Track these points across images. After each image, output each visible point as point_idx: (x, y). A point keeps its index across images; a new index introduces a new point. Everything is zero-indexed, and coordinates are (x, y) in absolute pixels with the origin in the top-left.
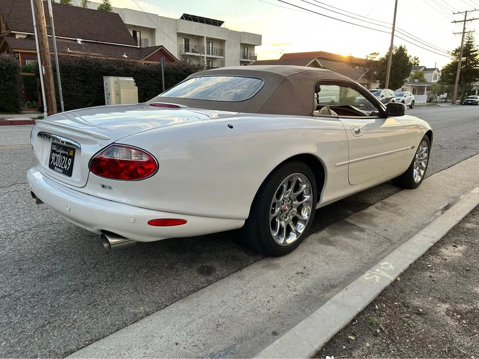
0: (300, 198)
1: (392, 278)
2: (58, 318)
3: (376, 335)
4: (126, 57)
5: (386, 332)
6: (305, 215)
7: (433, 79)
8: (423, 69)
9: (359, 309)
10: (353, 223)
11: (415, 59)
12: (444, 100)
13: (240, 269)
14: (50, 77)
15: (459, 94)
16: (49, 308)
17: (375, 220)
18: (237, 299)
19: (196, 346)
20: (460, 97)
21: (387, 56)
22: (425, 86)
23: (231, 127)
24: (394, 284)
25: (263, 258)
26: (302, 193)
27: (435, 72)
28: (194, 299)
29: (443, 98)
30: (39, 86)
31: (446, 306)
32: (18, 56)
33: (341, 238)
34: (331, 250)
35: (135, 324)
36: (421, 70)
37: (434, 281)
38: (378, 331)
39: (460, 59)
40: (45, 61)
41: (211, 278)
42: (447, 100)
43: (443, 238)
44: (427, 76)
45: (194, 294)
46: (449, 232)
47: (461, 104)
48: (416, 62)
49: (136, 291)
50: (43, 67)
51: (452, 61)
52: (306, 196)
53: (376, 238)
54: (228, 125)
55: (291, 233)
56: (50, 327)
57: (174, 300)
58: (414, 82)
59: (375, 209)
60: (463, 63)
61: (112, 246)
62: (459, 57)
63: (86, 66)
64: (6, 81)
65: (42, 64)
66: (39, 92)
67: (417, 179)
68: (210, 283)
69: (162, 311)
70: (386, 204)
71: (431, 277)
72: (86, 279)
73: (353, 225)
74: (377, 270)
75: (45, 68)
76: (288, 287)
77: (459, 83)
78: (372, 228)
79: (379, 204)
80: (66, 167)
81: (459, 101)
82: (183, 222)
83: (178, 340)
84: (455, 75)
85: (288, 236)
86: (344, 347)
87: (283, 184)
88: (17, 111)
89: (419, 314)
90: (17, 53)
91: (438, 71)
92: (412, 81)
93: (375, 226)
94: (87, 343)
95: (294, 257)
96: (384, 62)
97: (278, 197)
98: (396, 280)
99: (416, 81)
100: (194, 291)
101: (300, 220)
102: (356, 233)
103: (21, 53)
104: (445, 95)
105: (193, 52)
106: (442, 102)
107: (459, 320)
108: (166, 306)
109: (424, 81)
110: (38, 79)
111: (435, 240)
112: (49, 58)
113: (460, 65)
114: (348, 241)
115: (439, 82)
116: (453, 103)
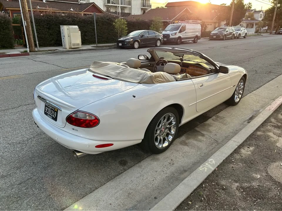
0: (170, 124)
1: (213, 169)
2: (55, 191)
3: (201, 201)
4: (73, 10)
5: (206, 199)
6: (173, 132)
7: (259, 18)
8: (254, 11)
9: (195, 188)
10: (199, 131)
11: (249, 4)
12: (265, 31)
13: (140, 162)
14: (29, 27)
15: (275, 27)
16: (50, 185)
17: (211, 128)
18: (138, 179)
19: (119, 205)
20: (276, 29)
21: (231, 4)
22: (254, 23)
23: (134, 97)
24: (214, 172)
25: (151, 154)
26: (172, 121)
27: (261, 13)
28: (118, 179)
29: (265, 30)
30: (23, 32)
31: (237, 184)
32: (9, 12)
33: (192, 141)
34: (186, 148)
35: (91, 194)
36: (252, 12)
37: (234, 170)
38: (203, 199)
39: (276, 6)
40: (26, 18)
41: (125, 167)
42: (268, 31)
43: (243, 142)
44: (256, 16)
45: (117, 177)
46: (247, 138)
47: (276, 33)
48: (250, 6)
49: (90, 175)
50: (25, 21)
51: (271, 7)
52: (173, 123)
53: (210, 140)
54: (133, 96)
55: (165, 141)
56: (52, 196)
57: (108, 180)
58: (248, 20)
59: (212, 121)
60: (278, 8)
61: (78, 157)
62: (276, 4)
63: (49, 19)
64: (4, 30)
65: (24, 19)
66: (23, 36)
67: (237, 100)
68: (125, 170)
69: (103, 187)
70: (218, 117)
71: (233, 167)
72: (65, 169)
73: (199, 132)
74: (207, 164)
75: (26, 22)
76: (163, 171)
77: (275, 20)
78: (209, 134)
79: (214, 117)
80: (53, 116)
81: (275, 31)
82: (112, 145)
83: (111, 202)
84: (273, 15)
85: (163, 143)
86: (186, 208)
87: (162, 119)
88: (11, 47)
89: (223, 189)
90: (9, 10)
91: (263, 12)
92: (247, 19)
93: (211, 132)
94: (70, 204)
95: (167, 153)
96: (229, 8)
97: (158, 126)
98: (215, 170)
99: (249, 19)
100: (118, 175)
101: (170, 134)
102: (200, 137)
103: (11, 10)
104: (266, 28)
105: (112, 3)
106: (264, 33)
107: (242, 192)
108: (105, 184)
109: (253, 19)
110: (22, 28)
111: (239, 144)
112: (28, 15)
113: (276, 9)
114: (195, 142)
115: (262, 20)
116: (271, 33)
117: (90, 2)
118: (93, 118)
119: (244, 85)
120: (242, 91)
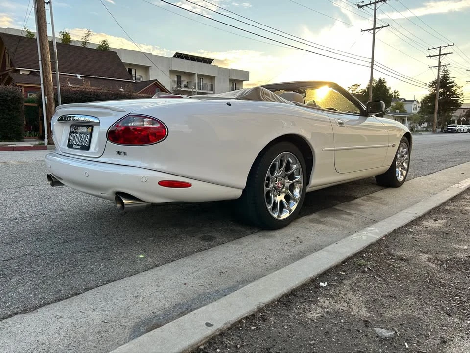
0: (291, 177)
1: (378, 237)
2: (76, 268)
3: (364, 272)
4: (123, 90)
5: (373, 270)
6: (297, 192)
7: (414, 110)
8: (403, 100)
9: (349, 255)
10: (341, 209)
11: (395, 92)
12: (425, 129)
13: (239, 238)
14: (52, 106)
15: (439, 123)
16: (68, 262)
17: (361, 208)
18: (237, 257)
19: (203, 285)
20: (441, 127)
21: (368, 88)
22: (405, 117)
23: (230, 105)
24: (379, 241)
25: (259, 231)
26: (293, 172)
27: (415, 103)
28: (198, 256)
29: (424, 128)
30: (40, 115)
31: (426, 256)
32: (21, 90)
33: (330, 219)
34: (321, 227)
35: (147, 272)
36: (401, 102)
37: (416, 240)
38: (366, 269)
39: (437, 91)
40: (48, 92)
41: (212, 243)
42: (428, 129)
43: (424, 215)
44: (407, 107)
45: (198, 253)
46: (430, 211)
47: (442, 132)
48: (396, 95)
49: (145, 251)
50: (46, 97)
51: (430, 93)
52: (296, 176)
53: (364, 219)
54: (227, 104)
55: (284, 210)
56: (70, 273)
57: (180, 256)
58: (395, 112)
59: (362, 201)
60: (441, 94)
61: (125, 206)
62: (436, 89)
63: (85, 97)
64: (10, 111)
65: (45, 94)
66: (40, 122)
67: (400, 178)
68: (212, 246)
69: (170, 264)
70: (371, 197)
71: (413, 238)
72: (98, 244)
73: (342, 211)
74: (364, 233)
75: (48, 98)
76: (284, 250)
77: (438, 113)
78: (359, 213)
79: (365, 197)
80: (84, 143)
81: (440, 130)
82: (188, 185)
83: (185, 282)
84: (434, 105)
85: (281, 212)
86: (336, 278)
87: (275, 161)
88: (19, 139)
89: (402, 260)
90: (21, 87)
91: (418, 103)
92: (393, 111)
93: (362, 211)
94: (105, 283)
95: (289, 231)
96: (366, 94)
97: (272, 173)
98: (381, 240)
99: (397, 111)
100: (197, 252)
101: (292, 199)
102: (344, 216)
103: (24, 87)
104: (426, 125)
105: (185, 87)
106: (423, 131)
107: (440, 265)
108: (173, 261)
109: (404, 112)
110: (40, 110)
111: (417, 216)
112: (52, 88)
113: (437, 96)
114: (337, 221)
115: (419, 112)
116: (434, 132)
117: (150, 80)
118: (156, 125)
119: (409, 153)
120: (406, 162)
